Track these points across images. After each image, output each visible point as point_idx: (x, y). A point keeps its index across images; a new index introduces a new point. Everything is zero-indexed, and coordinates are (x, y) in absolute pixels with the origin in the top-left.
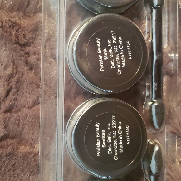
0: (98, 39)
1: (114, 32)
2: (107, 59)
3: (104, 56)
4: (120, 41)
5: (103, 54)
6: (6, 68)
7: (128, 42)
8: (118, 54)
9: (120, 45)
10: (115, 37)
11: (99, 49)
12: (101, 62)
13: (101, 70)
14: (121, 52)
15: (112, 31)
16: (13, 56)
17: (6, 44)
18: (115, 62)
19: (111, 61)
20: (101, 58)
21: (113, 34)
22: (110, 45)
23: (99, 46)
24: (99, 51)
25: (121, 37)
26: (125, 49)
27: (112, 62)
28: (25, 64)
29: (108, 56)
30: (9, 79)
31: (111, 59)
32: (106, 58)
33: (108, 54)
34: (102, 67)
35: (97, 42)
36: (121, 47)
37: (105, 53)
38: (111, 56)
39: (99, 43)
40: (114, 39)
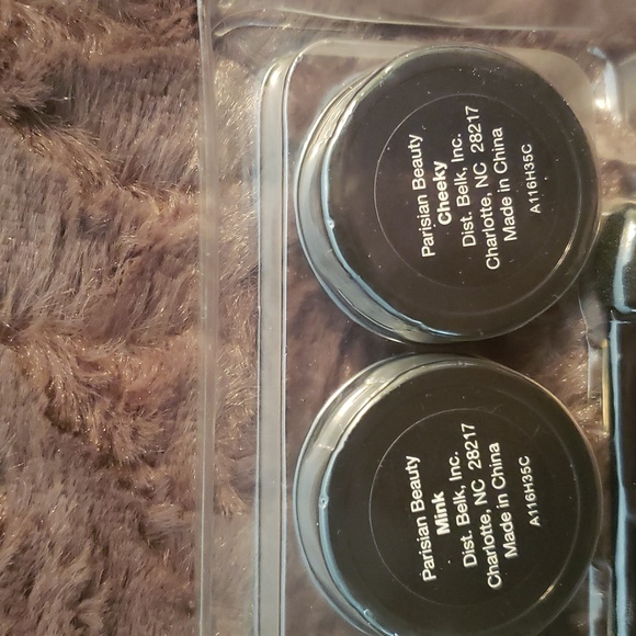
0: (414, 459)
1: (472, 427)
2: (448, 531)
3: (434, 520)
4: (493, 461)
5: (430, 511)
6: (67, 558)
7: (524, 461)
8: (488, 511)
9: (495, 474)
10: (476, 447)
11: (417, 495)
12: (426, 545)
13: (427, 575)
14: (501, 502)
15: (463, 425)
16: (91, 511)
17: (65, 472)
18: (479, 541)
19: (464, 539)
20: (423, 529)
21: (466, 436)
22: (456, 476)
23: (416, 483)
24: (417, 503)
25: (497, 444)
26: (515, 489)
27: (468, 542)
28: (136, 533)
29: (452, 522)
30: (80, 600)
31: (464, 530)
32: (443, 528)
33: (452, 511)
34: (429, 562)
35: (408, 468)
36: (499, 482)
37: (439, 511)
38: (463, 519)
39: (416, 472)
40: (472, 453)
